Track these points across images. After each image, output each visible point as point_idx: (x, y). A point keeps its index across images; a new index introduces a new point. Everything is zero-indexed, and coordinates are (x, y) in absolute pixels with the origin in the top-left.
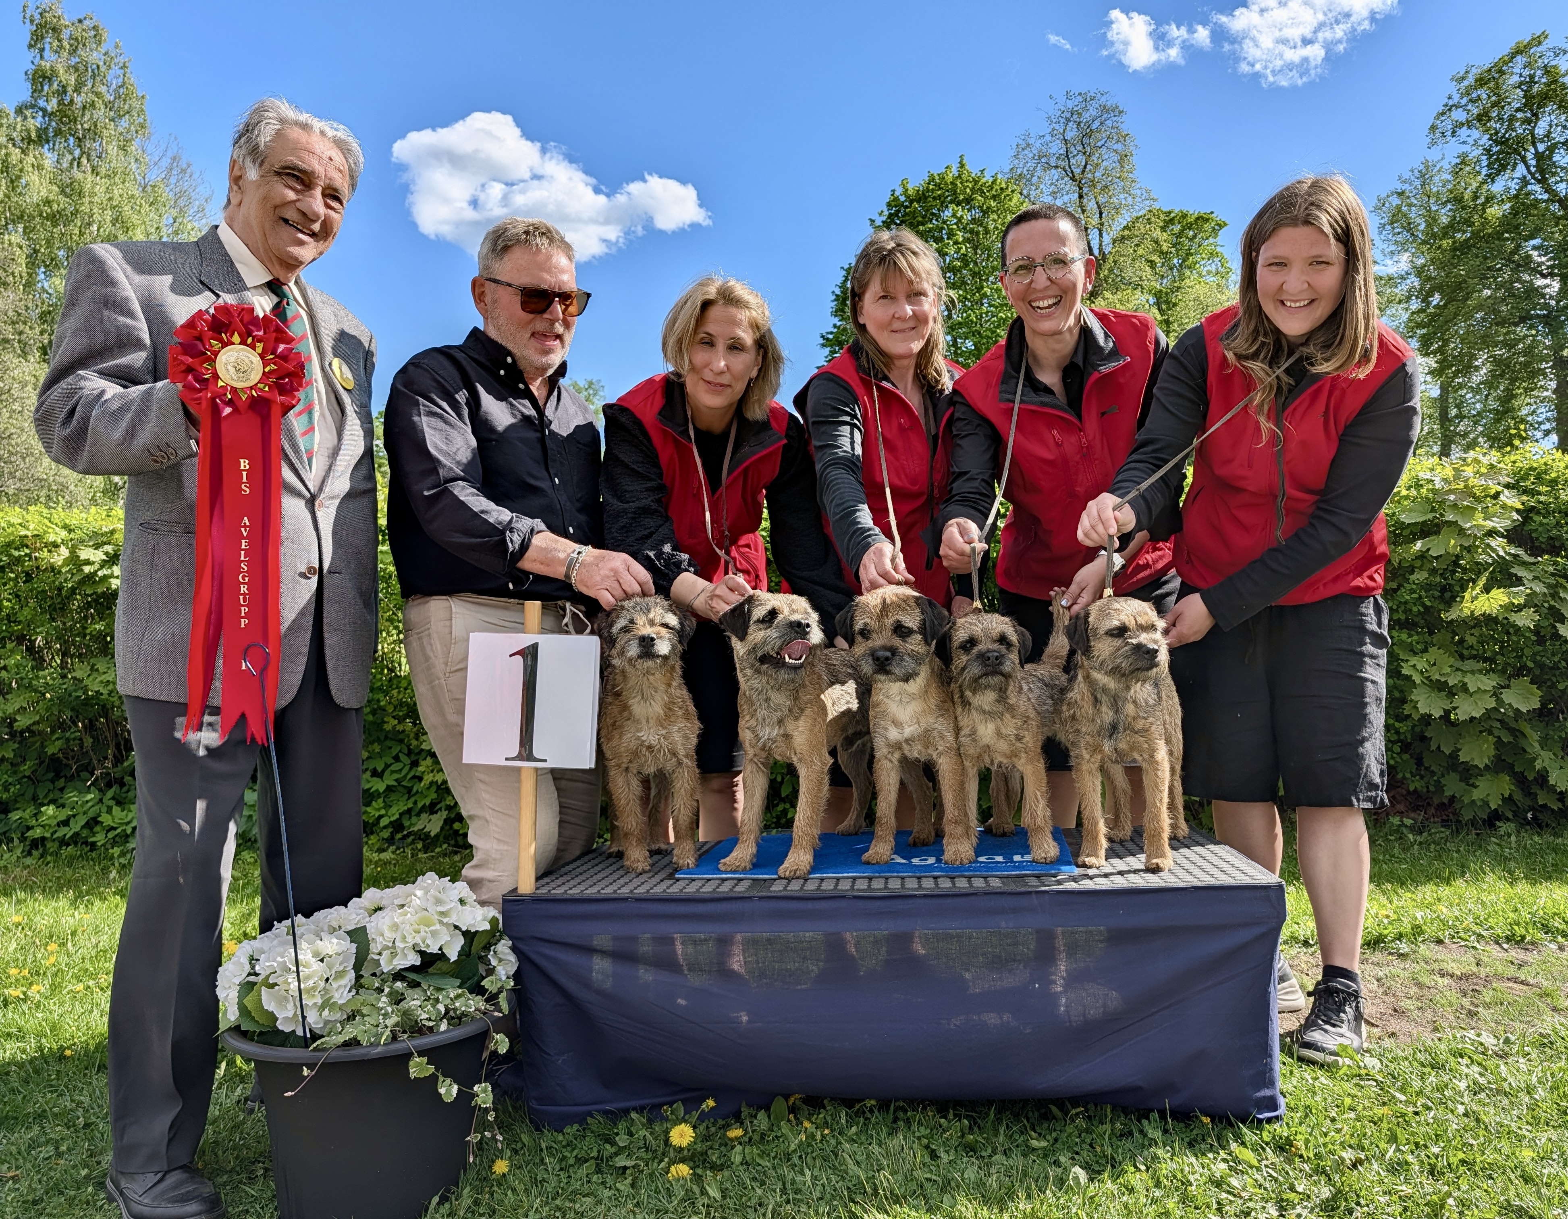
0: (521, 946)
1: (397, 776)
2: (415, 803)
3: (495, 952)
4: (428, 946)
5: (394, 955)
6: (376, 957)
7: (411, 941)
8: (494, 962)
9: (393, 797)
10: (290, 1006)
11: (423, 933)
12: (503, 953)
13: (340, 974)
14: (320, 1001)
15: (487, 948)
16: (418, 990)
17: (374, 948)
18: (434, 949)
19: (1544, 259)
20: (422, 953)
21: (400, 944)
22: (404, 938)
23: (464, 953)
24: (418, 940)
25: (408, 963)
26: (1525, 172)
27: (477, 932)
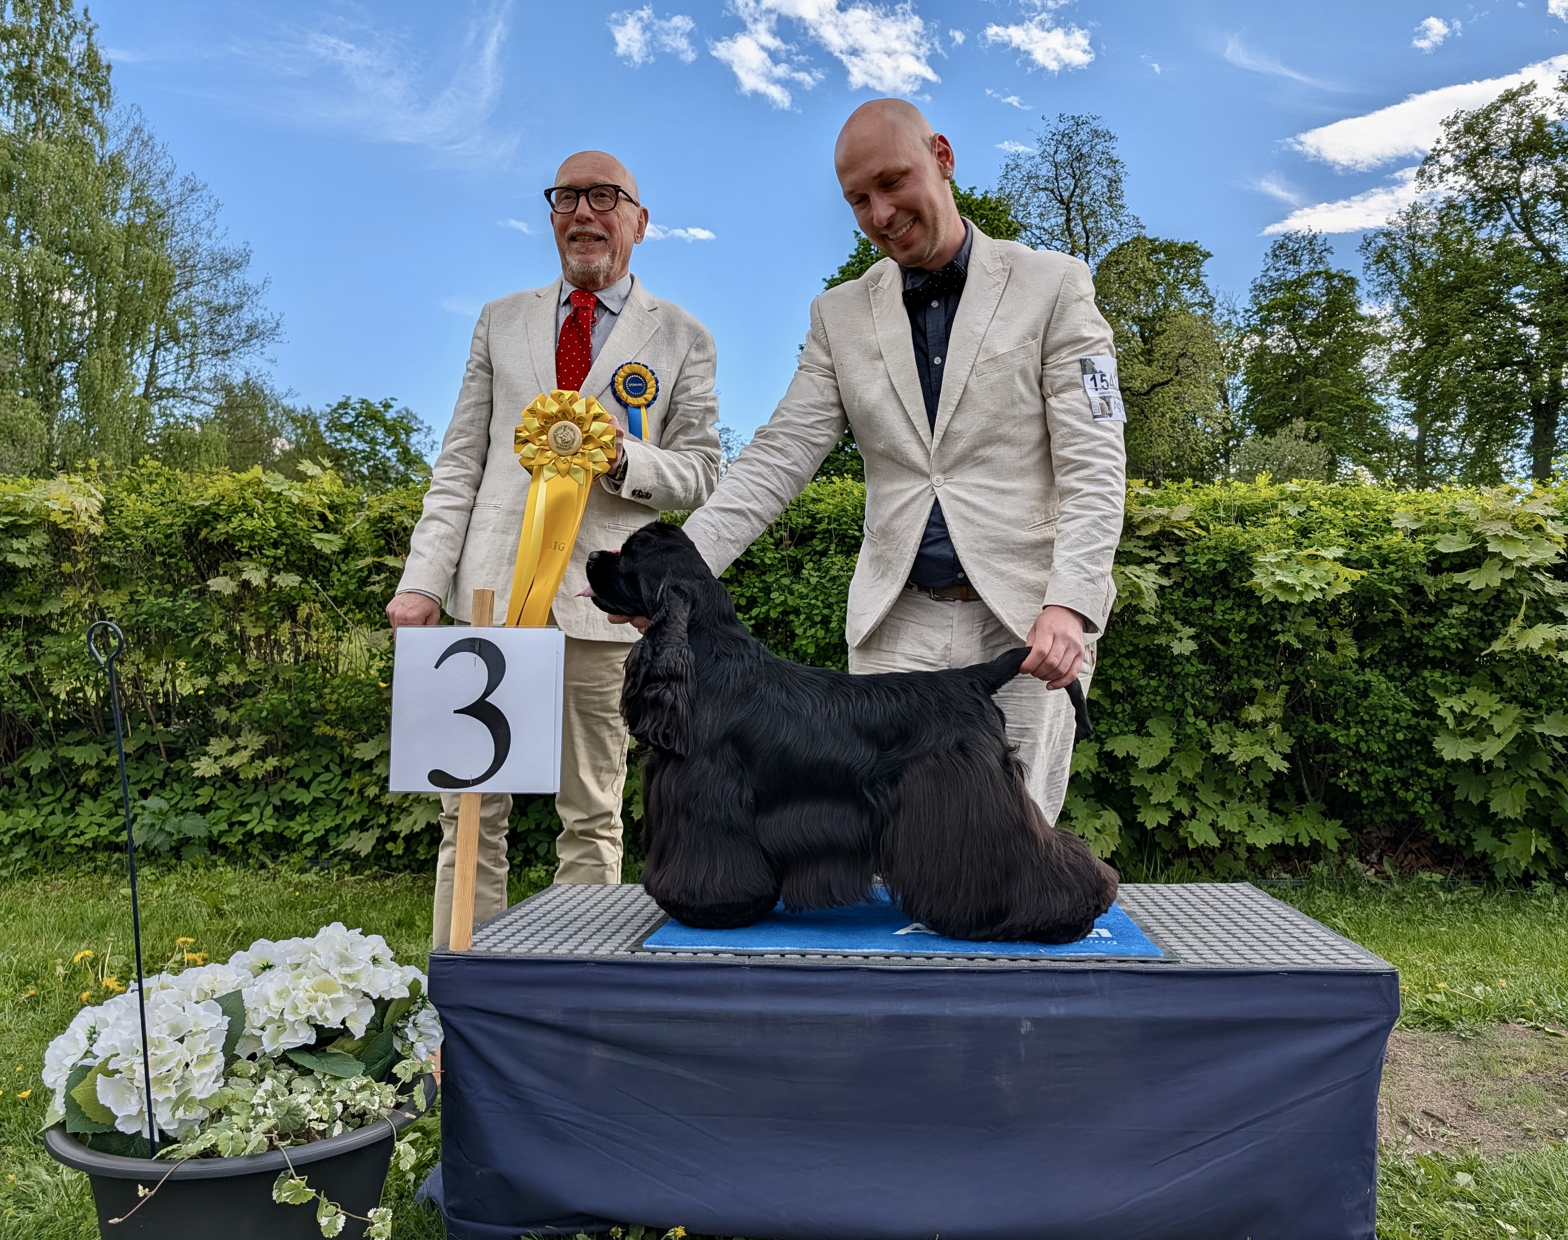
0: (448, 1015)
1: (325, 787)
2: (344, 819)
3: (415, 1024)
4: (327, 1019)
5: (281, 1028)
6: (258, 1033)
7: (304, 1013)
8: (412, 1037)
9: (320, 811)
10: (134, 1099)
11: (320, 1003)
12: (424, 1025)
13: (203, 1060)
14: (174, 1095)
15: (405, 1017)
16: (308, 1079)
17: (254, 1020)
18: (333, 1022)
19: (1525, 306)
20: (318, 1028)
21: (289, 1017)
22: (296, 1008)
23: (376, 1026)
24: (314, 1012)
25: (298, 1042)
26: (1510, 220)
27: (392, 1000)
